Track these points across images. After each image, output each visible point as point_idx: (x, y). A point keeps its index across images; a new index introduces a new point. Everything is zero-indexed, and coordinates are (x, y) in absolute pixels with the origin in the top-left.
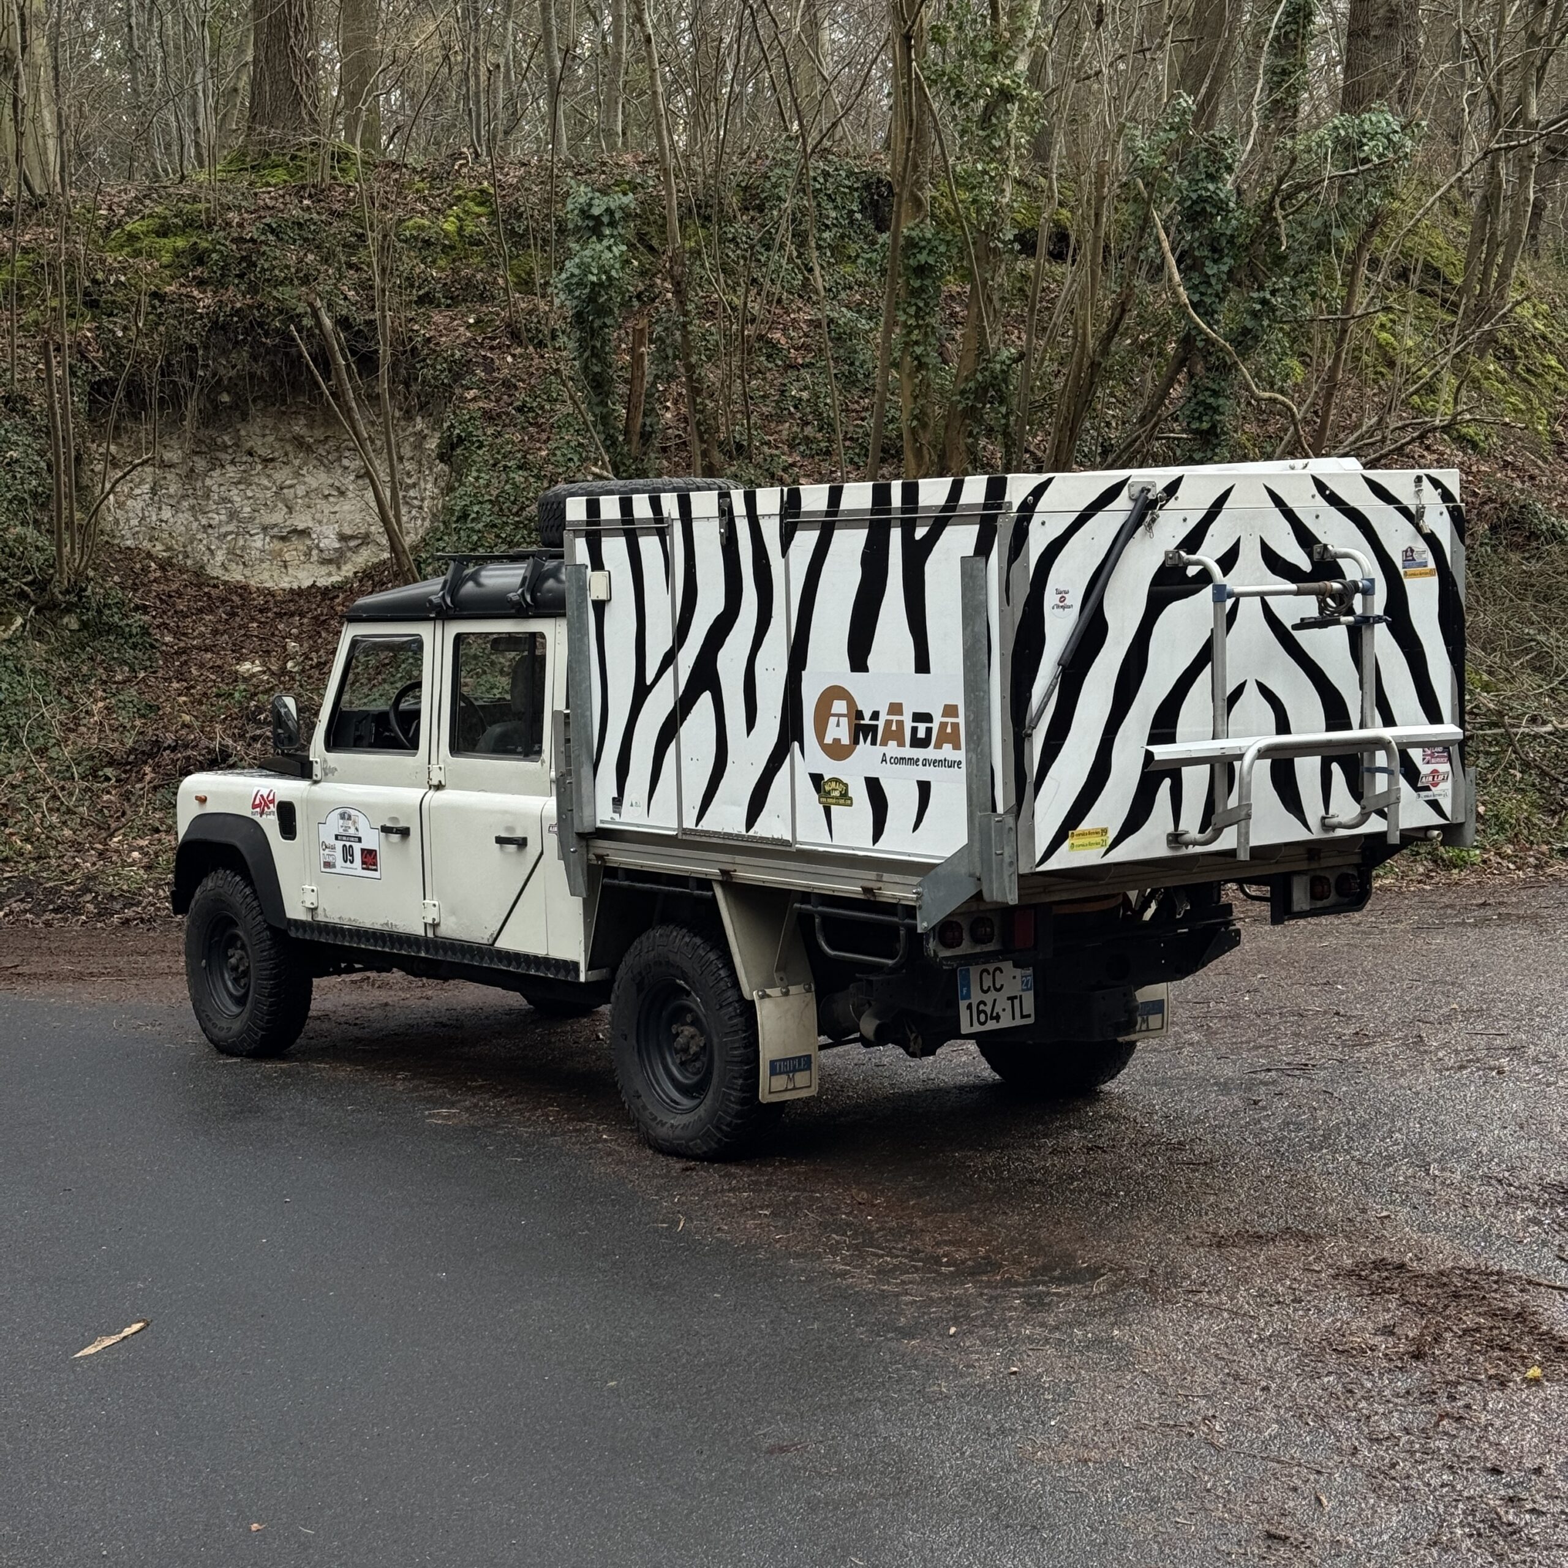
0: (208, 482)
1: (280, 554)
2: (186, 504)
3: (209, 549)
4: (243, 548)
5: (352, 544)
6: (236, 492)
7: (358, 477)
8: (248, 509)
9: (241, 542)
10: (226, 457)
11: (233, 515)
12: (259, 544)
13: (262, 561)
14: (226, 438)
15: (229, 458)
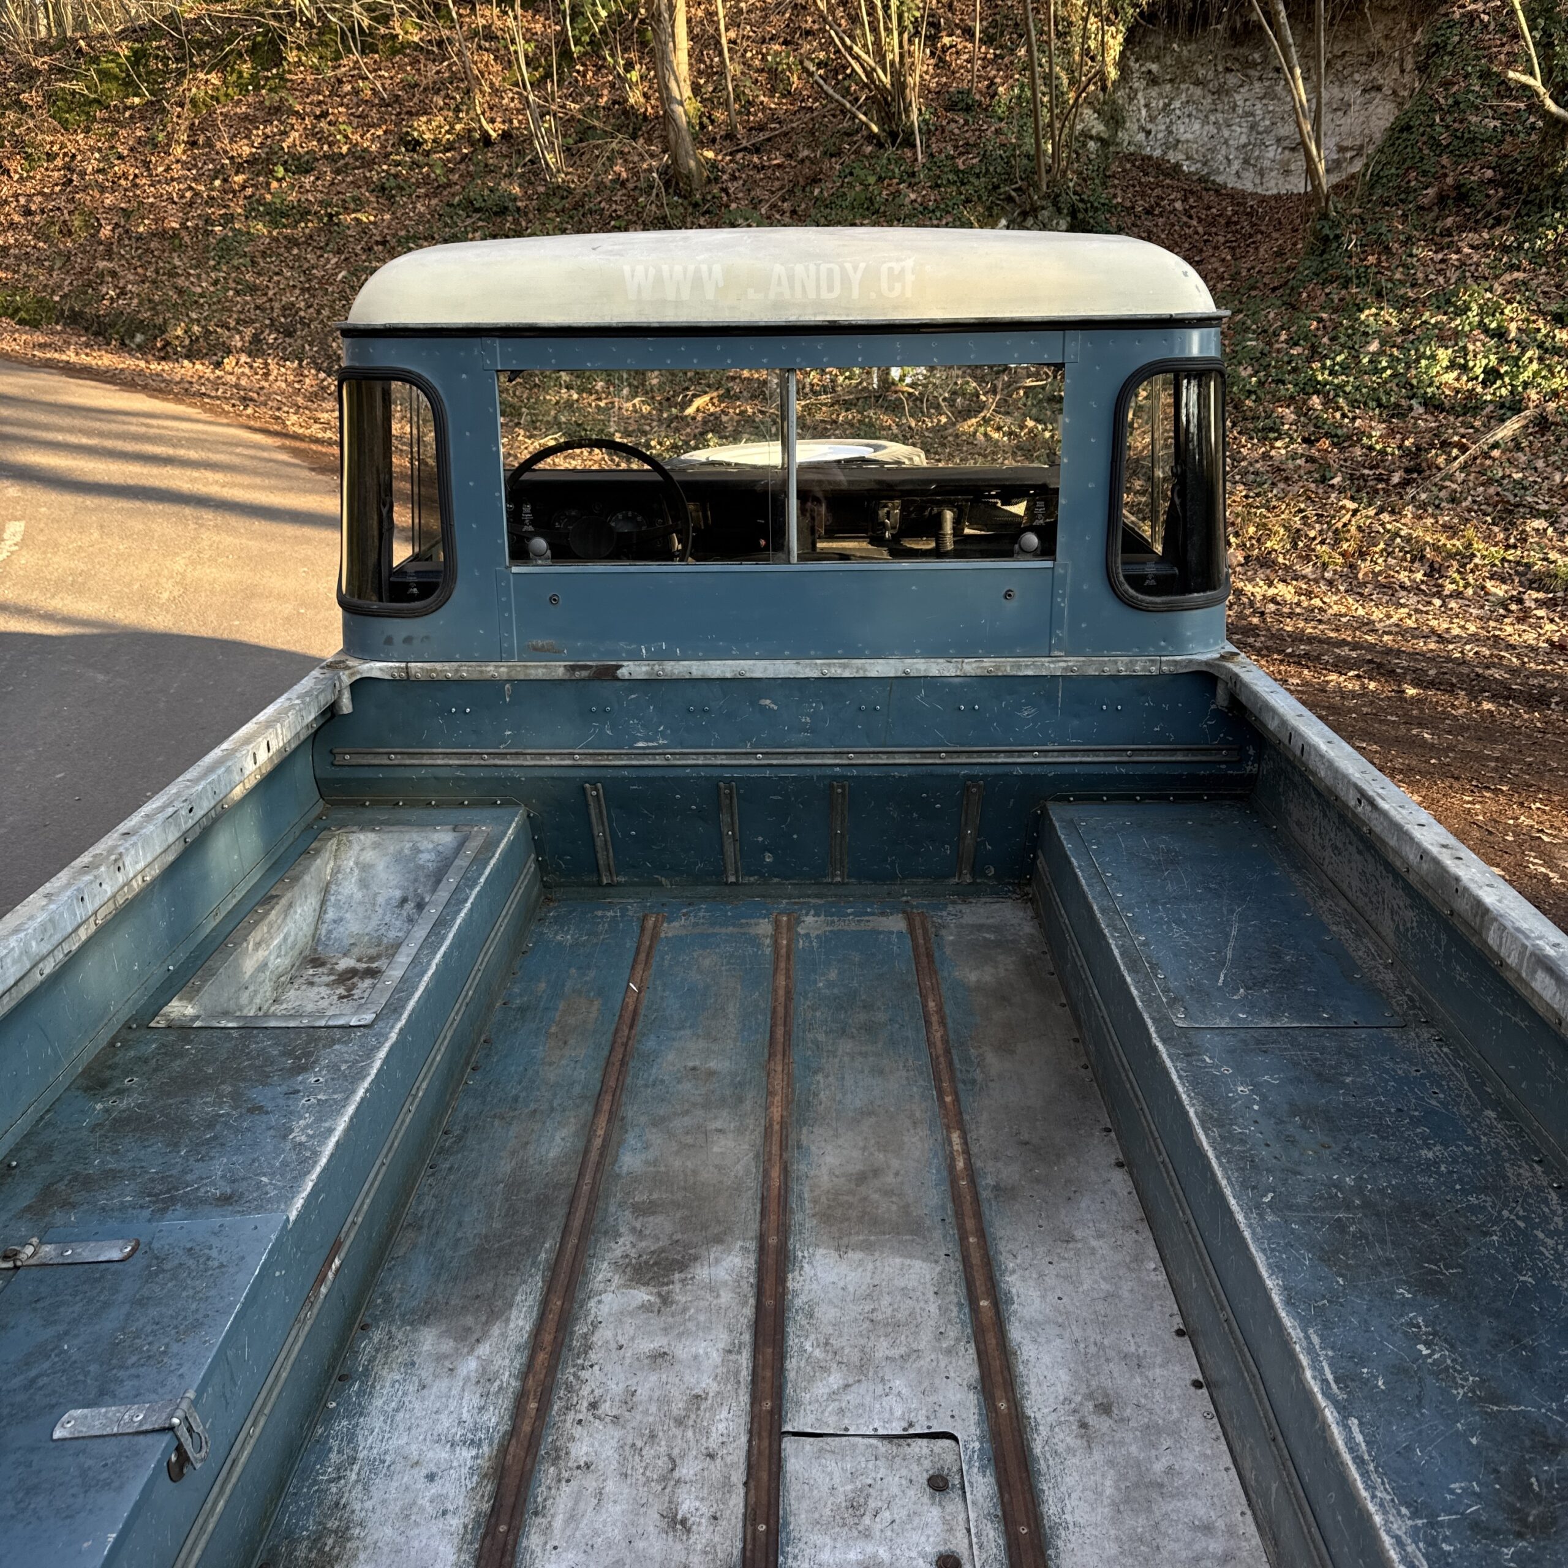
0: (1237, 97)
1: (1288, 162)
2: (1212, 118)
3: (1227, 158)
4: (1258, 158)
5: (1349, 155)
6: (1259, 106)
7: (1365, 91)
8: (1267, 123)
9: (1257, 153)
10: (1254, 73)
11: (1253, 127)
12: (1271, 155)
13: (1271, 170)
14: (1256, 56)
15: (1257, 74)
